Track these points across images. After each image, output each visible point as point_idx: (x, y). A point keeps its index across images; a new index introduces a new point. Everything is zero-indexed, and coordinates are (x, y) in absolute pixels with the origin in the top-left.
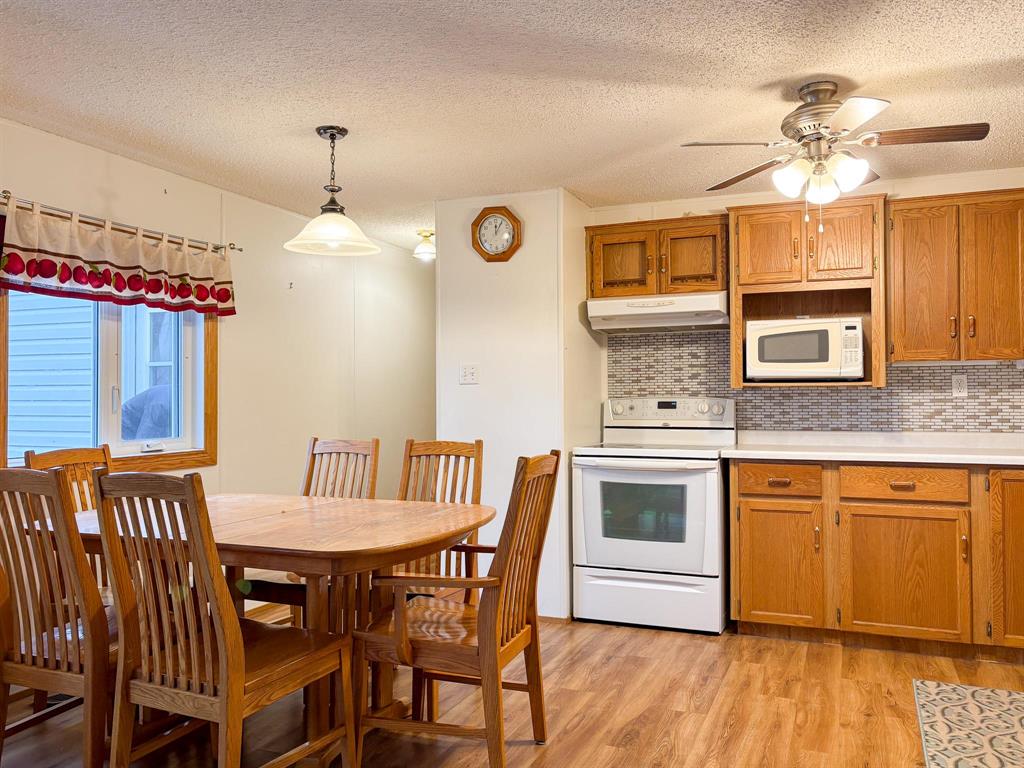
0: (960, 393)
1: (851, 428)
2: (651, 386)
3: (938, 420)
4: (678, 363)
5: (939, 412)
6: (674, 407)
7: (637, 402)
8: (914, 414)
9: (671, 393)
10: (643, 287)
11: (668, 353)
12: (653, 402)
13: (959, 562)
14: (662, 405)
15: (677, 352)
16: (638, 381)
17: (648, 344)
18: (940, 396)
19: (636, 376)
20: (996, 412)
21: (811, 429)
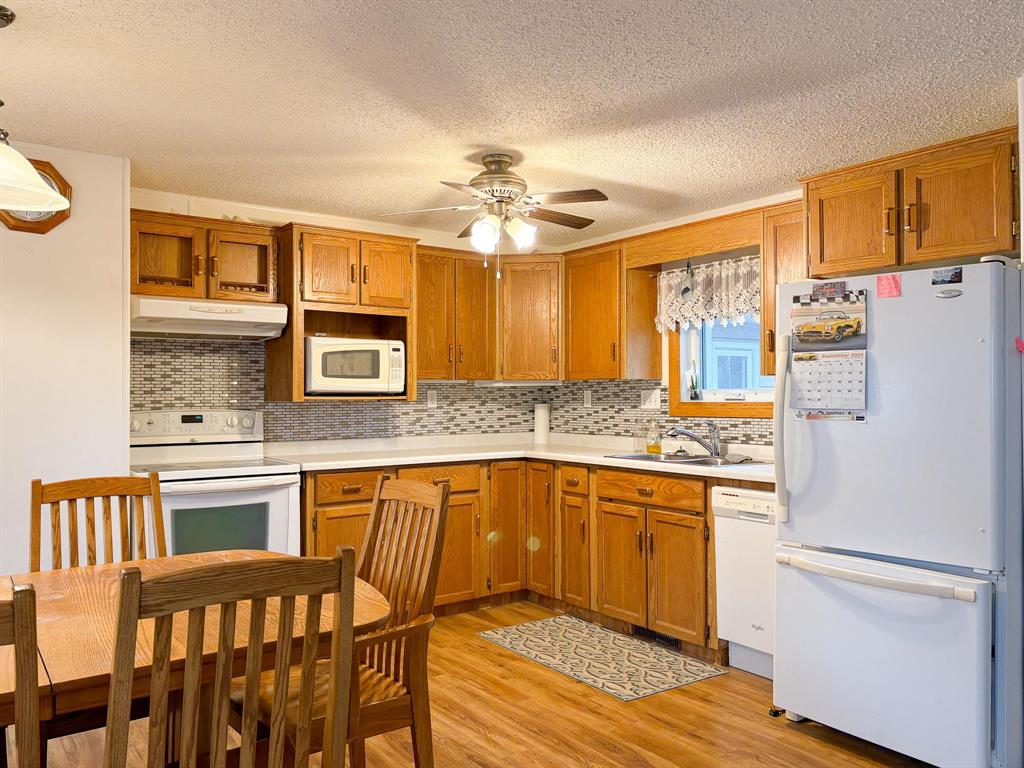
0: (432, 405)
5: (419, 420)
6: (201, 421)
7: (156, 416)
9: (191, 405)
12: (176, 416)
13: (474, 535)
14: (186, 419)
16: (152, 392)
18: (420, 407)
20: (452, 419)
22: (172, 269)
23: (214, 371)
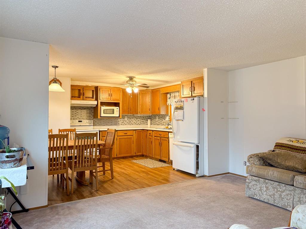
0: (126, 119)
1: (111, 125)
2: (76, 117)
3: (123, 123)
4: (81, 113)
5: (123, 122)
6: (82, 122)
7: (74, 121)
8: (120, 122)
9: (80, 119)
10: (79, 98)
11: (79, 111)
12: (77, 121)
13: (132, 144)
14: (79, 121)
15: (81, 111)
16: (73, 116)
17: (75, 109)
18: (124, 120)
19: (73, 115)
20: (130, 122)
21: (105, 125)
22: (77, 95)
23: (84, 113)
